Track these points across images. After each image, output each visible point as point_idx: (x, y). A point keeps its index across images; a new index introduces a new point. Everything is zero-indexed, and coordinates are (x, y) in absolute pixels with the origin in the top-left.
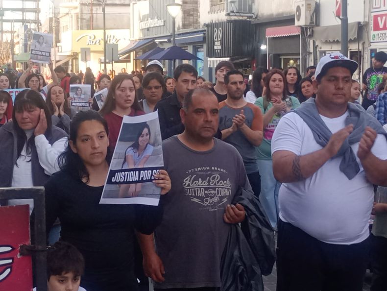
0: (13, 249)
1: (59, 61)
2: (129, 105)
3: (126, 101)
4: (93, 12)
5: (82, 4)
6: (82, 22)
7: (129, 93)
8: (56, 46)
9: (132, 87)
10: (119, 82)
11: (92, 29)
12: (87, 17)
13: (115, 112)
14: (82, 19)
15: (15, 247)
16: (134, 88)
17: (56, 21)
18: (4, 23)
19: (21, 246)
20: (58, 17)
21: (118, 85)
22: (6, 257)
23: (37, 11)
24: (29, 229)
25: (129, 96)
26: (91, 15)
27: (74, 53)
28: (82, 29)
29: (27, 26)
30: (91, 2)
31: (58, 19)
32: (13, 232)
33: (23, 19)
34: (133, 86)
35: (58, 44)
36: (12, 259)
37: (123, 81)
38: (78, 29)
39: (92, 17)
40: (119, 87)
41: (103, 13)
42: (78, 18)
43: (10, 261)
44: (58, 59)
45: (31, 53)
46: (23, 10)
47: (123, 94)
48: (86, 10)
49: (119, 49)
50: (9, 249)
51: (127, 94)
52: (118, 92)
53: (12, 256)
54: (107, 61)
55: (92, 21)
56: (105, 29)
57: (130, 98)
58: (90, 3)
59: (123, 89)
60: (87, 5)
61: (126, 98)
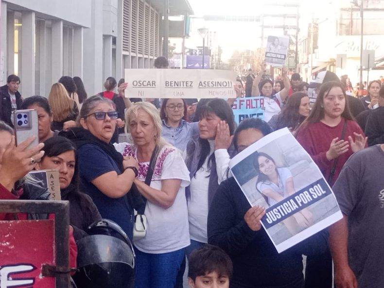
0: (35, 268)
1: (316, 67)
2: (339, 113)
3: (335, 110)
4: (353, 18)
5: (343, 9)
6: (341, 28)
7: (337, 101)
8: (314, 52)
9: (341, 95)
10: (327, 89)
11: (351, 35)
12: (347, 22)
13: (323, 122)
14: (341, 24)
15: (37, 266)
16: (343, 96)
17: (314, 27)
18: (265, 29)
19: (43, 266)
20: (317, 23)
21: (326, 93)
22: (27, 277)
23: (297, 17)
24: (54, 247)
25: (338, 104)
26: (350, 20)
27: (331, 59)
28: (341, 34)
29: (287, 31)
30: (351, 7)
31: (317, 25)
32: (35, 250)
33: (284, 25)
34: (342, 93)
35: (315, 50)
36: (34, 279)
37: (331, 89)
38: (337, 35)
39: (352, 23)
40: (327, 96)
41: (361, 18)
42: (337, 24)
43: (31, 281)
44: (314, 65)
45: (266, 56)
46: (284, 16)
47: (332, 103)
48: (346, 15)
49: (375, 56)
50: (30, 268)
51: (335, 102)
52: (326, 101)
53: (33, 277)
54: (364, 67)
55: (352, 27)
56: (362, 34)
57: (339, 107)
58: (350, 9)
59: (331, 97)
60: (347, 10)
61: (334, 107)
